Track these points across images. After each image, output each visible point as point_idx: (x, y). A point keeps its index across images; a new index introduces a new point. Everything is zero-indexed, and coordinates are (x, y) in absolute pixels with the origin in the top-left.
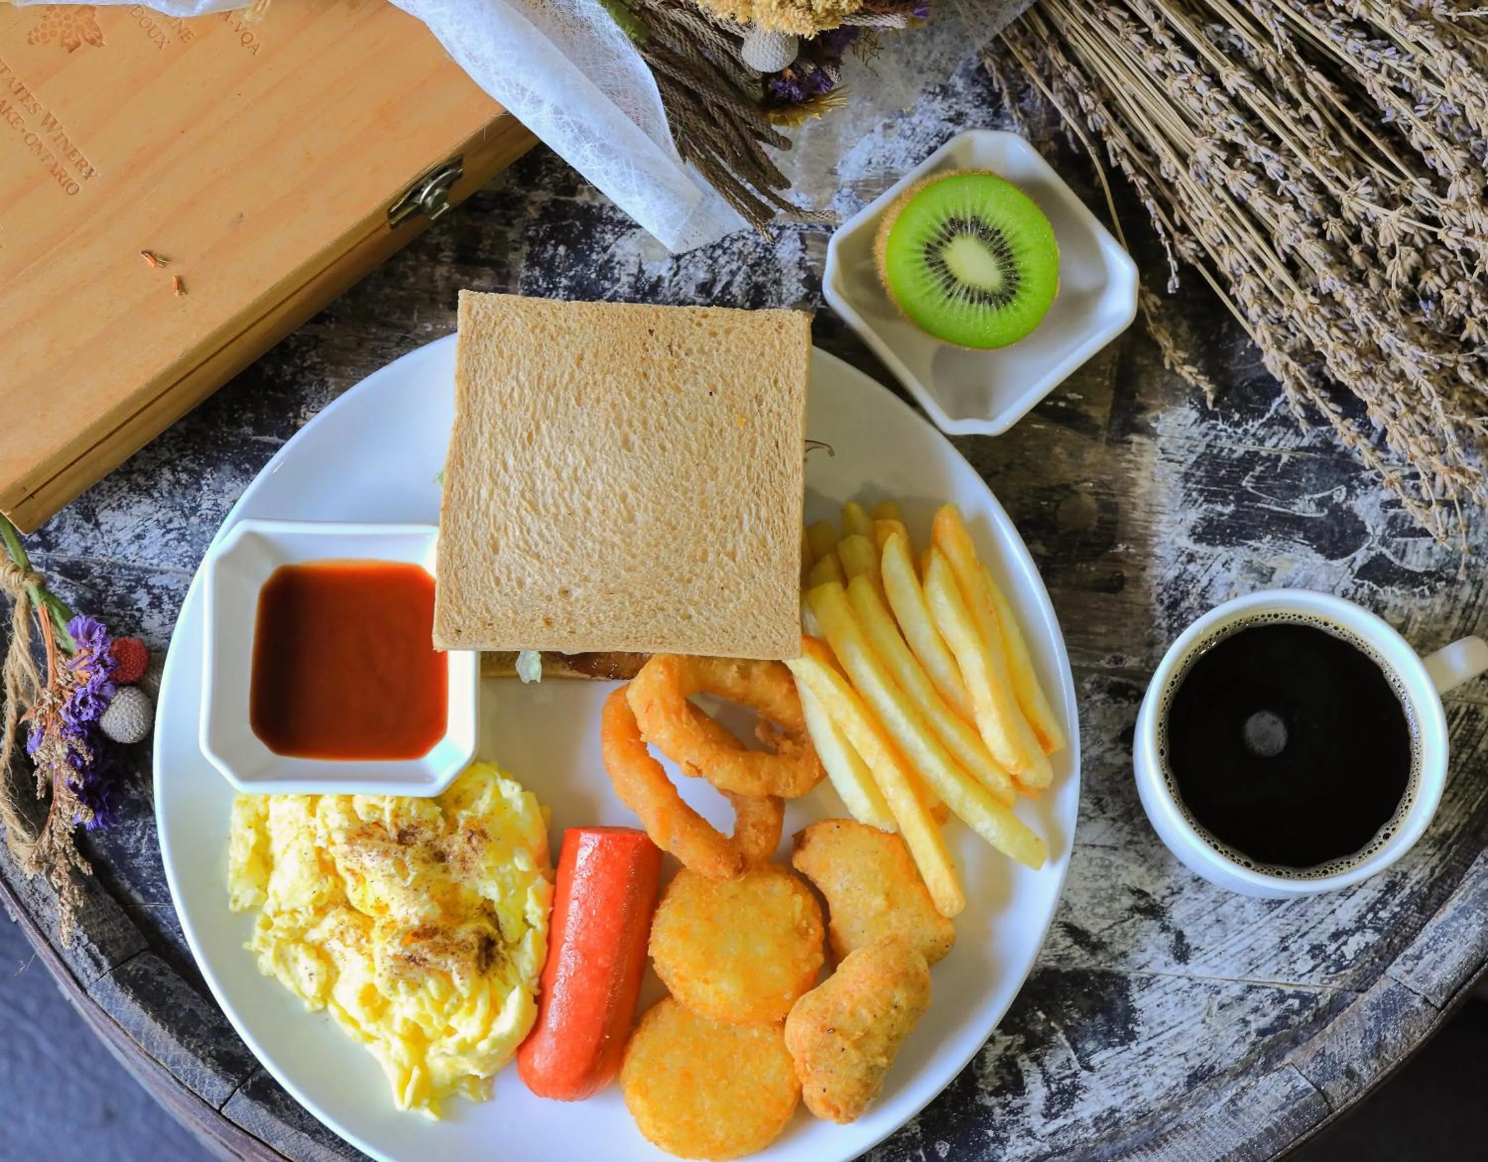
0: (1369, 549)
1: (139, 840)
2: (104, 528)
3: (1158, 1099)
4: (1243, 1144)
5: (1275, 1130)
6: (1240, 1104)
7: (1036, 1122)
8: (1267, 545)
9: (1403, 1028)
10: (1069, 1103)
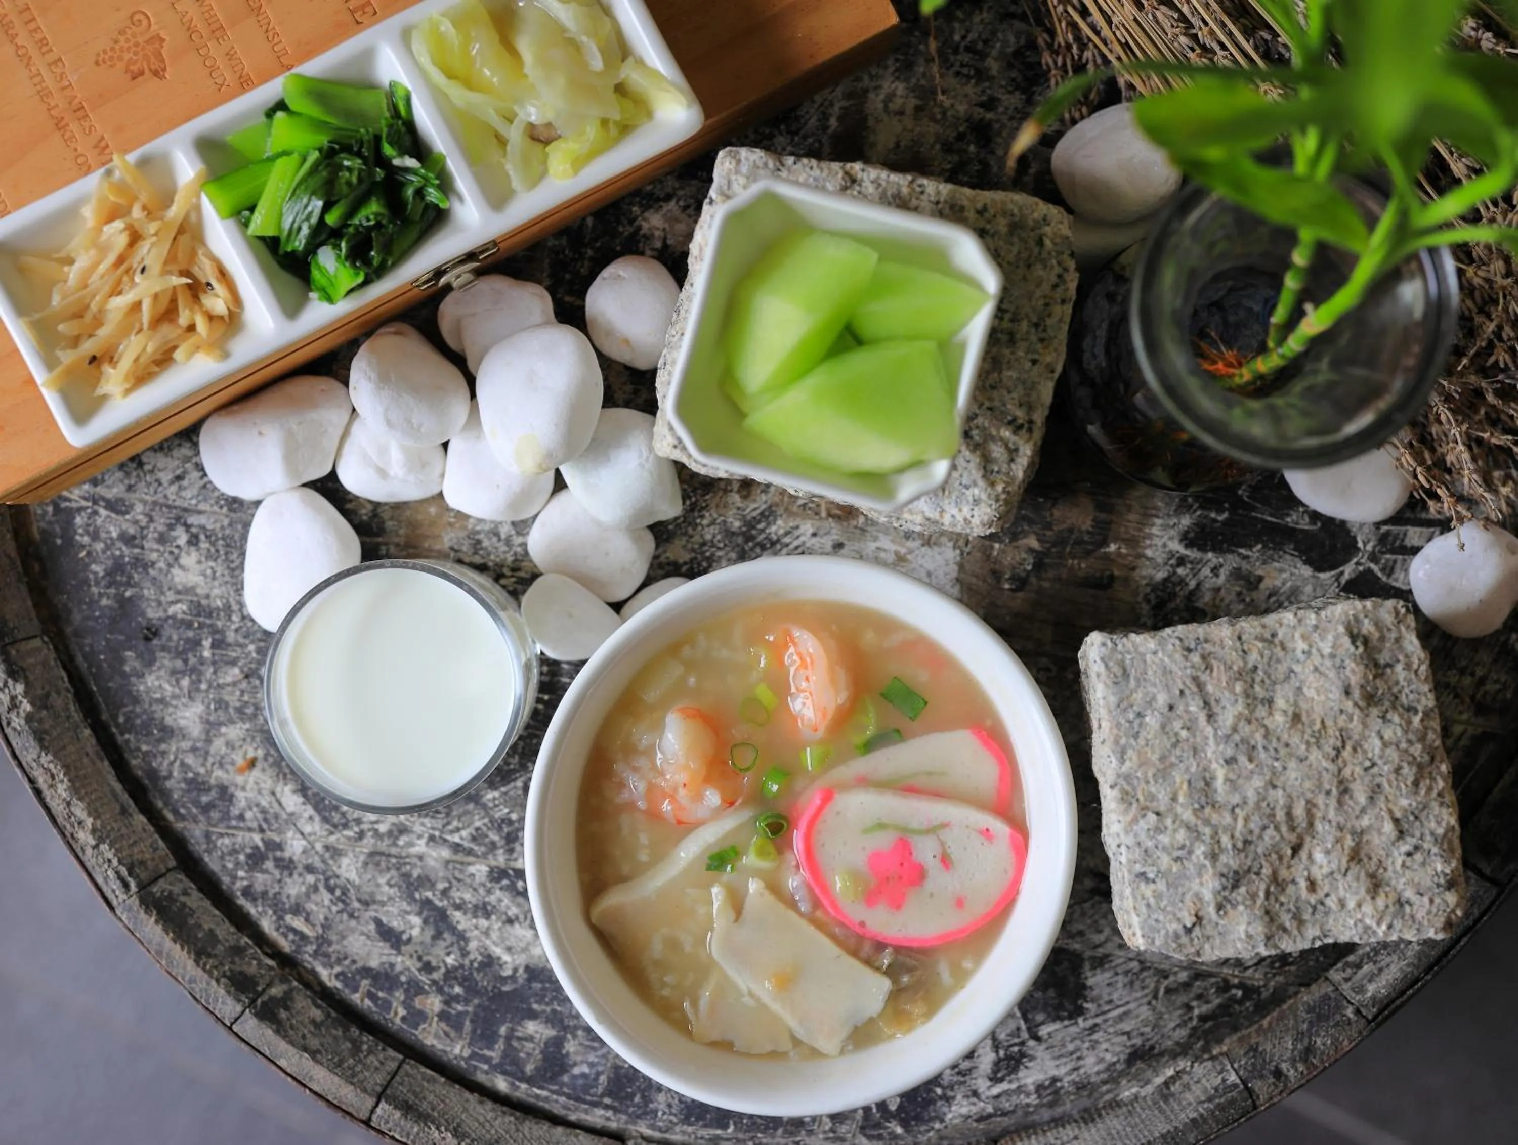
0: (1358, 564)
1: (172, 763)
2: (147, 467)
3: (1098, 1073)
4: (1169, 1132)
5: (1200, 1121)
6: (1172, 1089)
7: (982, 1084)
8: (1257, 554)
9: (1332, 1036)
10: (1014, 1070)
